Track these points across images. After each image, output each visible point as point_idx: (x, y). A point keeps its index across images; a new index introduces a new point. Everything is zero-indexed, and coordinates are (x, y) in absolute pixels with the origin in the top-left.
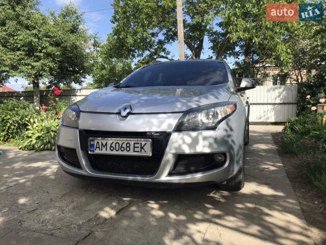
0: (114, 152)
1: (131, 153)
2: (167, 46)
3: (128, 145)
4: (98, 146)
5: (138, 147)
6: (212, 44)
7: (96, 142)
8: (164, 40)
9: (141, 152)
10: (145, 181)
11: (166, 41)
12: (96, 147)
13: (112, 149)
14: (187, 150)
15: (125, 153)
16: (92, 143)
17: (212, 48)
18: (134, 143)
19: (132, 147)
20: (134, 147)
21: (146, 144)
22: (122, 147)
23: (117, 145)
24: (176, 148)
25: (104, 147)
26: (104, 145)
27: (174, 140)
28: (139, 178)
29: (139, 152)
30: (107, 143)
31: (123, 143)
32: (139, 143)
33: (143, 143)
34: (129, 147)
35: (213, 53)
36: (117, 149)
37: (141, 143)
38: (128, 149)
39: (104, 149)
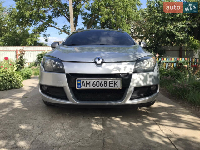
0: (96, 88)
1: (108, 87)
2: (54, 20)
3: (105, 82)
4: (83, 84)
5: (112, 84)
6: (83, 21)
7: (82, 81)
8: (52, 15)
9: (114, 86)
10: (117, 104)
11: (54, 16)
12: (82, 85)
13: (94, 85)
14: (142, 84)
15: (103, 88)
16: (79, 82)
17: (84, 23)
18: (110, 81)
19: (108, 84)
20: (110, 84)
21: (117, 81)
22: (101, 84)
23: (98, 83)
24: (136, 83)
25: (88, 84)
26: (88, 83)
27: (135, 78)
28: (113, 103)
29: (113, 86)
30: (90, 82)
31: (102, 81)
32: (113, 81)
33: (116, 81)
34: (106, 84)
35: (84, 26)
36: (98, 85)
37: (114, 81)
38: (105, 85)
39: (88, 86)
